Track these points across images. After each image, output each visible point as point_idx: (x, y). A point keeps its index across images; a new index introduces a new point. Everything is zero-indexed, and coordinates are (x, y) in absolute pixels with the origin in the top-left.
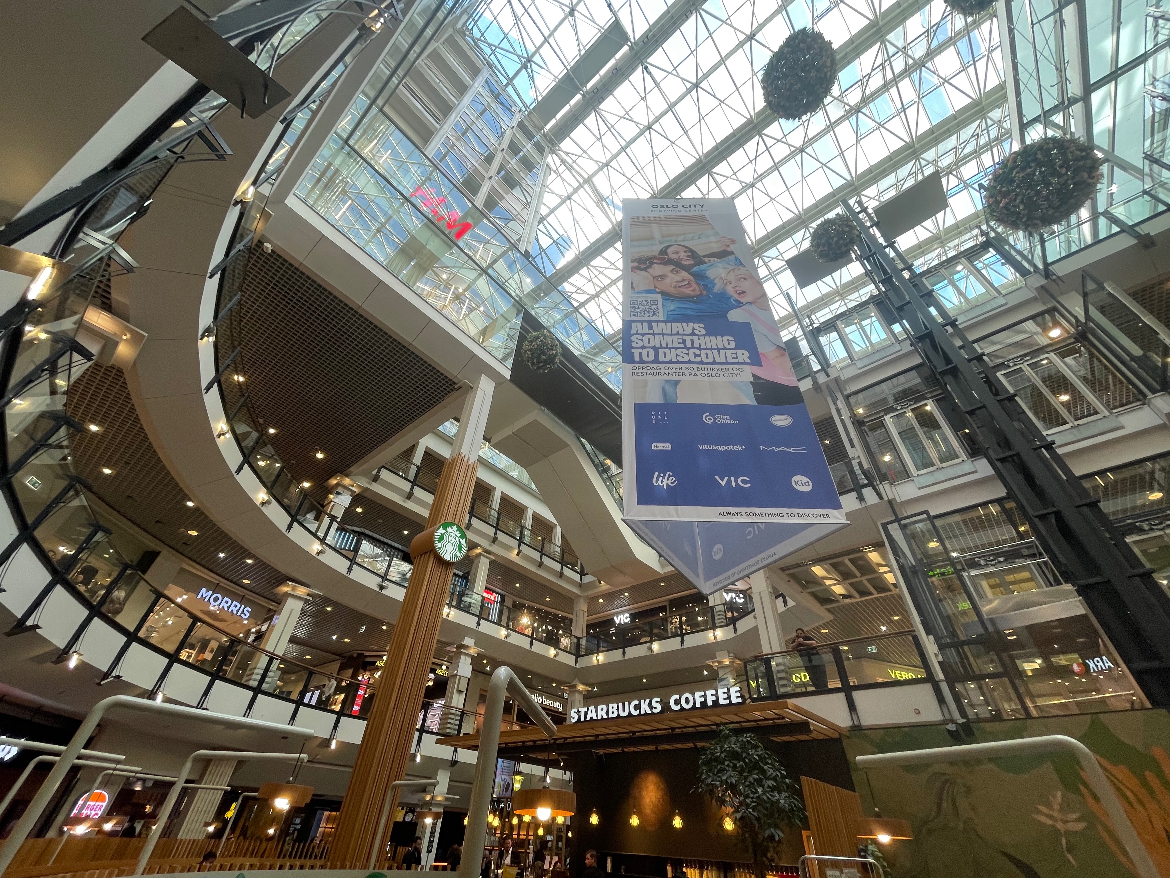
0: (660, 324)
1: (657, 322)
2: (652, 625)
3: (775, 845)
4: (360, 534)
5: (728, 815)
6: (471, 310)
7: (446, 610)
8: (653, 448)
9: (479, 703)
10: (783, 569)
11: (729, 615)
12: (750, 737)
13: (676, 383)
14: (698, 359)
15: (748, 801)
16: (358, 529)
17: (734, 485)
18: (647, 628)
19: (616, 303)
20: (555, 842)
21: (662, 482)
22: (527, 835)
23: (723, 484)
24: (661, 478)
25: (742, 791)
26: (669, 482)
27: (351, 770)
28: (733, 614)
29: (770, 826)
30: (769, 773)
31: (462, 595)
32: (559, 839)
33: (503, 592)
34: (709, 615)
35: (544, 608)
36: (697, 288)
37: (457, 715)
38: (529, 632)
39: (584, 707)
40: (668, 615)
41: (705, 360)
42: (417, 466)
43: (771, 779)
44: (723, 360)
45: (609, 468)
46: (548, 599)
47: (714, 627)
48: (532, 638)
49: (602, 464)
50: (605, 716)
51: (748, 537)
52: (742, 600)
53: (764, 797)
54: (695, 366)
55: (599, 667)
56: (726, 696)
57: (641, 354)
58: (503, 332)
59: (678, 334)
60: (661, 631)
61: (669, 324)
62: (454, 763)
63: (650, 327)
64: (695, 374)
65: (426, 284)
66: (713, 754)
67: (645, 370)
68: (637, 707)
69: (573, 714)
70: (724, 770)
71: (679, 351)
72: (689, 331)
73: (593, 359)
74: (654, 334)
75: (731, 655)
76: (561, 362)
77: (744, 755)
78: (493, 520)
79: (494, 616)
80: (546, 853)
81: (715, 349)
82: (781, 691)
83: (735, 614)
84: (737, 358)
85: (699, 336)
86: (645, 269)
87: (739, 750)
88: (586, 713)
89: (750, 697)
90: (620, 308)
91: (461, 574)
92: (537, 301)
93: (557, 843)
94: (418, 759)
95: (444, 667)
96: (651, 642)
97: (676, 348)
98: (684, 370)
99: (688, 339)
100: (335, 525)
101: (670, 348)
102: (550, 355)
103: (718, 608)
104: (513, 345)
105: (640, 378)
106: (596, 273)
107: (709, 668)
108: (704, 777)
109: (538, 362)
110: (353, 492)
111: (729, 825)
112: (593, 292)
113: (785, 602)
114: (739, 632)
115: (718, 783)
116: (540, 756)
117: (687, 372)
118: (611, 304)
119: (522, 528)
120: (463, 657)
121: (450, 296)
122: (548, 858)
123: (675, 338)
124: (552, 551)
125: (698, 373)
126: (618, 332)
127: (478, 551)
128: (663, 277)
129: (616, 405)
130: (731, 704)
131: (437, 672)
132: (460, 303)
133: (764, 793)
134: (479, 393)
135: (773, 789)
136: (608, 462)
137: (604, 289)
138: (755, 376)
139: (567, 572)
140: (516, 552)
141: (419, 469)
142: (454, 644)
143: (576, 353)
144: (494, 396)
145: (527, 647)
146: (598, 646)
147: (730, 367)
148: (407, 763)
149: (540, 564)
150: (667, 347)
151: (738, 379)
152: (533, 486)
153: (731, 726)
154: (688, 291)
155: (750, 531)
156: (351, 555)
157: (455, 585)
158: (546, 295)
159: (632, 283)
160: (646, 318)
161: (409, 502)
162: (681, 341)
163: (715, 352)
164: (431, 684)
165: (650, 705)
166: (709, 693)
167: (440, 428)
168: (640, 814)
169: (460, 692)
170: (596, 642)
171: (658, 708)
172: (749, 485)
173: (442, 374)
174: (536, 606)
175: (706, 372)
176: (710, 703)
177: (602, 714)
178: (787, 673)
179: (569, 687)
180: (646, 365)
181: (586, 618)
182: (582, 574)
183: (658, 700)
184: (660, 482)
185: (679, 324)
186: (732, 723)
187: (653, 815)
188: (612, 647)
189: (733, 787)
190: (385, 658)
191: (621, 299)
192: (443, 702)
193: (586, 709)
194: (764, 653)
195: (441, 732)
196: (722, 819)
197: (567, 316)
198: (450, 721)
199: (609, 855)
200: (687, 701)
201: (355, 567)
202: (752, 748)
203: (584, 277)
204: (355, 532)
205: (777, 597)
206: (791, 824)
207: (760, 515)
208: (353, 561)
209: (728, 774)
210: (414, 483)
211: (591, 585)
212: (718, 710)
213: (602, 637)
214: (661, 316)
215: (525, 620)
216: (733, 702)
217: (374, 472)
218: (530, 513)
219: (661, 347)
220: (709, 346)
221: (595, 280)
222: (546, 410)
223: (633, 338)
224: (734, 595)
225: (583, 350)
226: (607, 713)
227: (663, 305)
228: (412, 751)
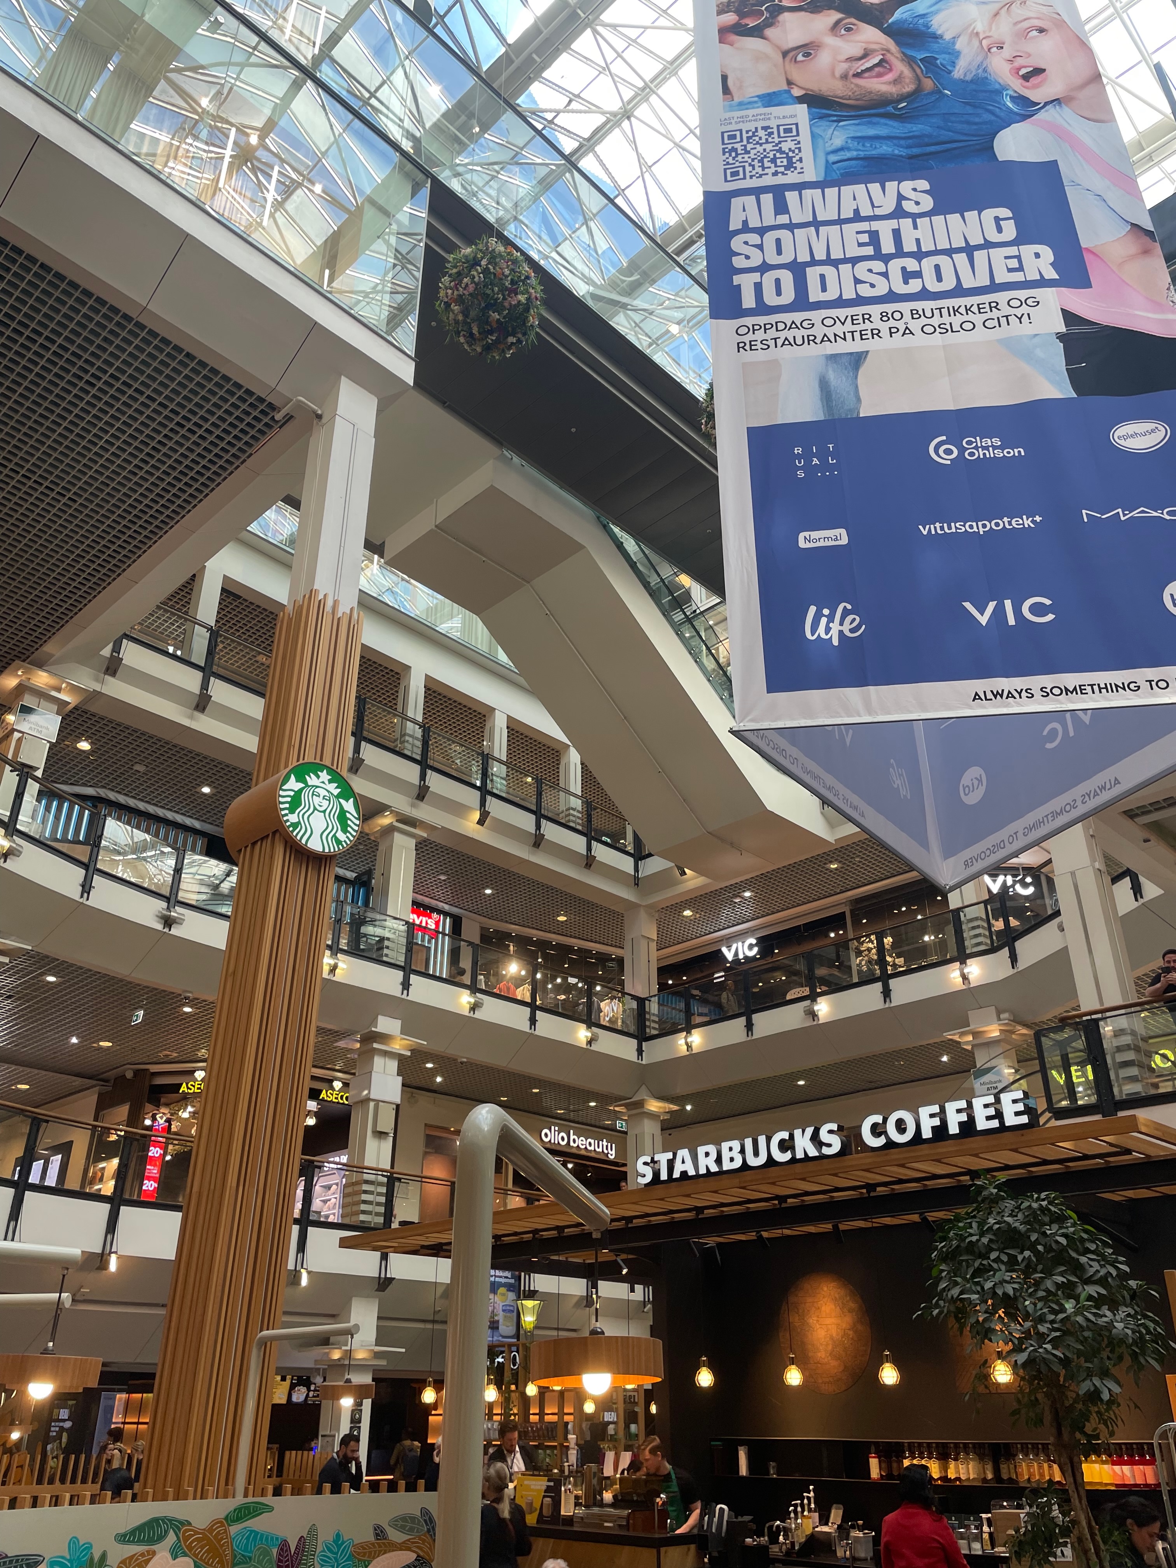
0: (807, 193)
1: (800, 187)
2: (811, 959)
3: (1103, 1408)
4: (96, 801)
5: (1000, 1356)
6: (288, 189)
7: (327, 960)
8: (802, 544)
9: (426, 1153)
10: (1131, 814)
11: (999, 925)
12: (1047, 1197)
13: (857, 360)
14: (915, 286)
15: (1043, 1328)
16: (90, 791)
17: (1012, 621)
18: (801, 966)
19: (678, 132)
20: (622, 1424)
21: (828, 630)
22: (561, 1413)
23: (984, 620)
24: (824, 620)
25: (1030, 1309)
26: (846, 628)
27: (162, 1312)
28: (1007, 923)
29: (1090, 1374)
30: (1091, 1271)
31: (358, 922)
32: (631, 1417)
33: (455, 910)
34: (950, 929)
35: (555, 939)
36: (907, 72)
37: (381, 1184)
38: (524, 993)
39: (665, 1151)
40: (851, 935)
41: (933, 286)
42: (210, 629)
43: (1095, 1283)
44: (984, 280)
45: (687, 597)
46: (562, 918)
47: (962, 957)
48: (533, 1007)
49: (670, 588)
50: (714, 1168)
51: (1049, 746)
52: (1031, 890)
53: (1079, 1319)
54: (906, 307)
55: (693, 1059)
56: (991, 1111)
57: (758, 287)
58: (379, 246)
59: (857, 217)
60: (836, 972)
61: (831, 192)
62: (384, 1283)
63: (781, 207)
64: (908, 331)
65: (159, 124)
66: (962, 1238)
67: (772, 333)
68: (786, 1145)
69: (641, 1168)
70: (991, 1268)
71: (861, 269)
72: (888, 205)
73: (624, 306)
74: (791, 227)
75: (1004, 1016)
76: (545, 324)
77: (1034, 1237)
78: (414, 747)
79: (441, 964)
80: (603, 1445)
81: (959, 250)
82: (1124, 1090)
83: (1014, 922)
84: (1021, 269)
85: (914, 217)
86: (757, 32)
87: (1022, 1228)
88: (671, 1164)
89: (1050, 1107)
90: (694, 145)
91: (351, 875)
92: (463, 147)
93: (627, 1427)
94: (304, 1281)
95: (337, 1085)
96: (813, 997)
97: (854, 261)
98: (877, 323)
99: (885, 229)
100: (33, 787)
101: (835, 263)
102: (512, 308)
103: (971, 913)
104: (413, 280)
105: (759, 355)
106: (620, 44)
107: (953, 1047)
108: (942, 1285)
109: (485, 333)
110: (62, 704)
111: (1002, 1374)
112: (615, 105)
113: (1137, 890)
114: (1022, 965)
115: (974, 1297)
116: (576, 1258)
117: (884, 327)
118: (668, 136)
119: (486, 759)
120: (378, 1061)
121: (228, 152)
122: (610, 1456)
123: (850, 229)
124: (562, 808)
125: (915, 325)
126: (691, 218)
127: (386, 820)
128: (808, 49)
129: (697, 428)
130: (1003, 1128)
131: (323, 1095)
132: (254, 170)
133: (1079, 1311)
134: (341, 431)
135: (1098, 1301)
136: (685, 580)
137: (646, 91)
138: (1069, 317)
139: (602, 853)
140: (476, 816)
141: (214, 634)
142: (354, 1033)
143: (580, 289)
144: (376, 435)
145: (525, 1026)
146: (689, 1014)
147: (1002, 297)
148: (285, 1293)
149: (538, 841)
150: (829, 261)
151: (1026, 329)
152: (502, 657)
153: (1002, 1177)
154: (880, 85)
155: (1054, 731)
156: (82, 853)
157: (340, 903)
158: (485, 128)
159: (724, 78)
160: (769, 180)
161: (202, 717)
162: (865, 238)
163: (961, 259)
164: (311, 1121)
165: (815, 1138)
166: (951, 1108)
167: (254, 527)
168: (802, 1363)
169: (380, 1135)
170: (682, 1005)
171: (835, 1144)
172: (1051, 617)
173: (238, 386)
174: (536, 934)
175: (936, 321)
176: (953, 1129)
177: (707, 1163)
178: (1137, 1049)
179: (626, 1106)
180: (773, 318)
181: (654, 955)
182: (639, 855)
183: (834, 1127)
184: (821, 630)
185: (860, 189)
186: (1007, 1167)
187: (834, 1363)
188: (720, 1015)
189: (1010, 1304)
190: (200, 1075)
191: (694, 119)
192: (344, 1159)
193: (670, 1155)
194: (1083, 1009)
195: (347, 1221)
196: (986, 1365)
197: (546, 184)
198: (364, 1197)
199: (742, 1443)
200: (901, 1126)
201: (97, 880)
202: (1051, 1222)
203: (587, 60)
204: (83, 798)
205: (1115, 880)
206: (1138, 1366)
207: (1080, 690)
208: (90, 868)
209: (998, 1276)
210: (208, 671)
211: (662, 880)
212: (972, 1143)
213: (696, 992)
214: (810, 171)
215: (514, 968)
216: (1008, 1123)
217: (106, 652)
218: (500, 723)
219: (814, 262)
220: (943, 245)
221: (618, 67)
222: (516, 460)
223: (736, 244)
224: (1009, 880)
225: (598, 280)
226: (719, 1161)
227: (814, 136)
228: (291, 1266)
